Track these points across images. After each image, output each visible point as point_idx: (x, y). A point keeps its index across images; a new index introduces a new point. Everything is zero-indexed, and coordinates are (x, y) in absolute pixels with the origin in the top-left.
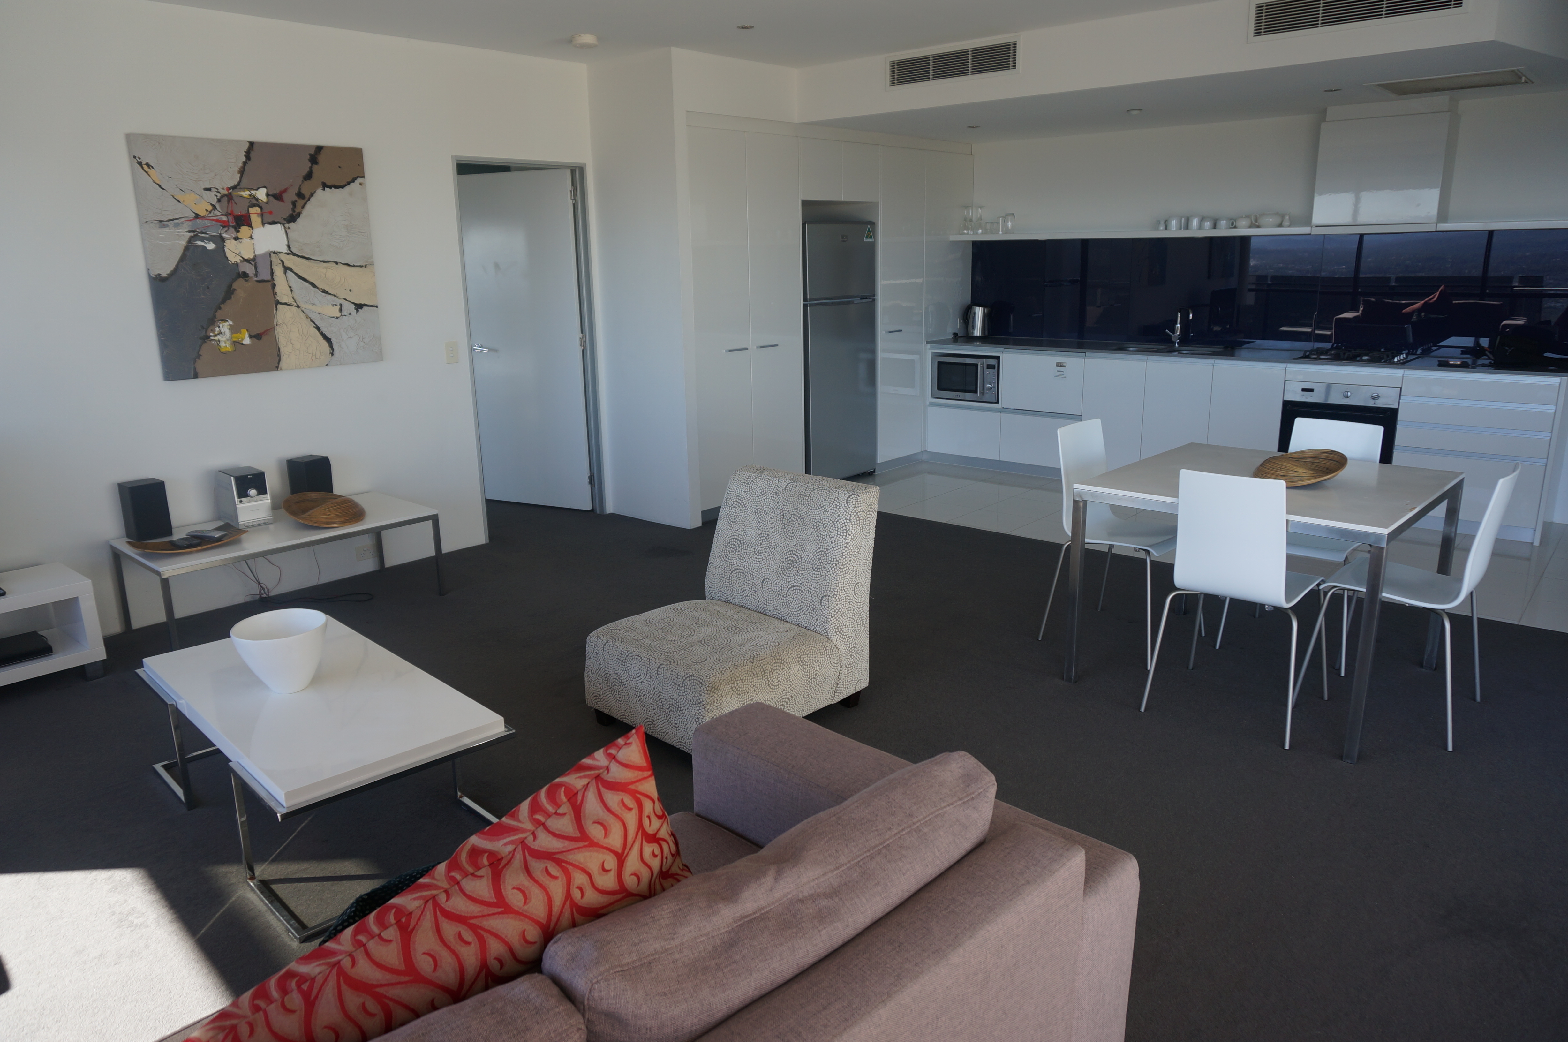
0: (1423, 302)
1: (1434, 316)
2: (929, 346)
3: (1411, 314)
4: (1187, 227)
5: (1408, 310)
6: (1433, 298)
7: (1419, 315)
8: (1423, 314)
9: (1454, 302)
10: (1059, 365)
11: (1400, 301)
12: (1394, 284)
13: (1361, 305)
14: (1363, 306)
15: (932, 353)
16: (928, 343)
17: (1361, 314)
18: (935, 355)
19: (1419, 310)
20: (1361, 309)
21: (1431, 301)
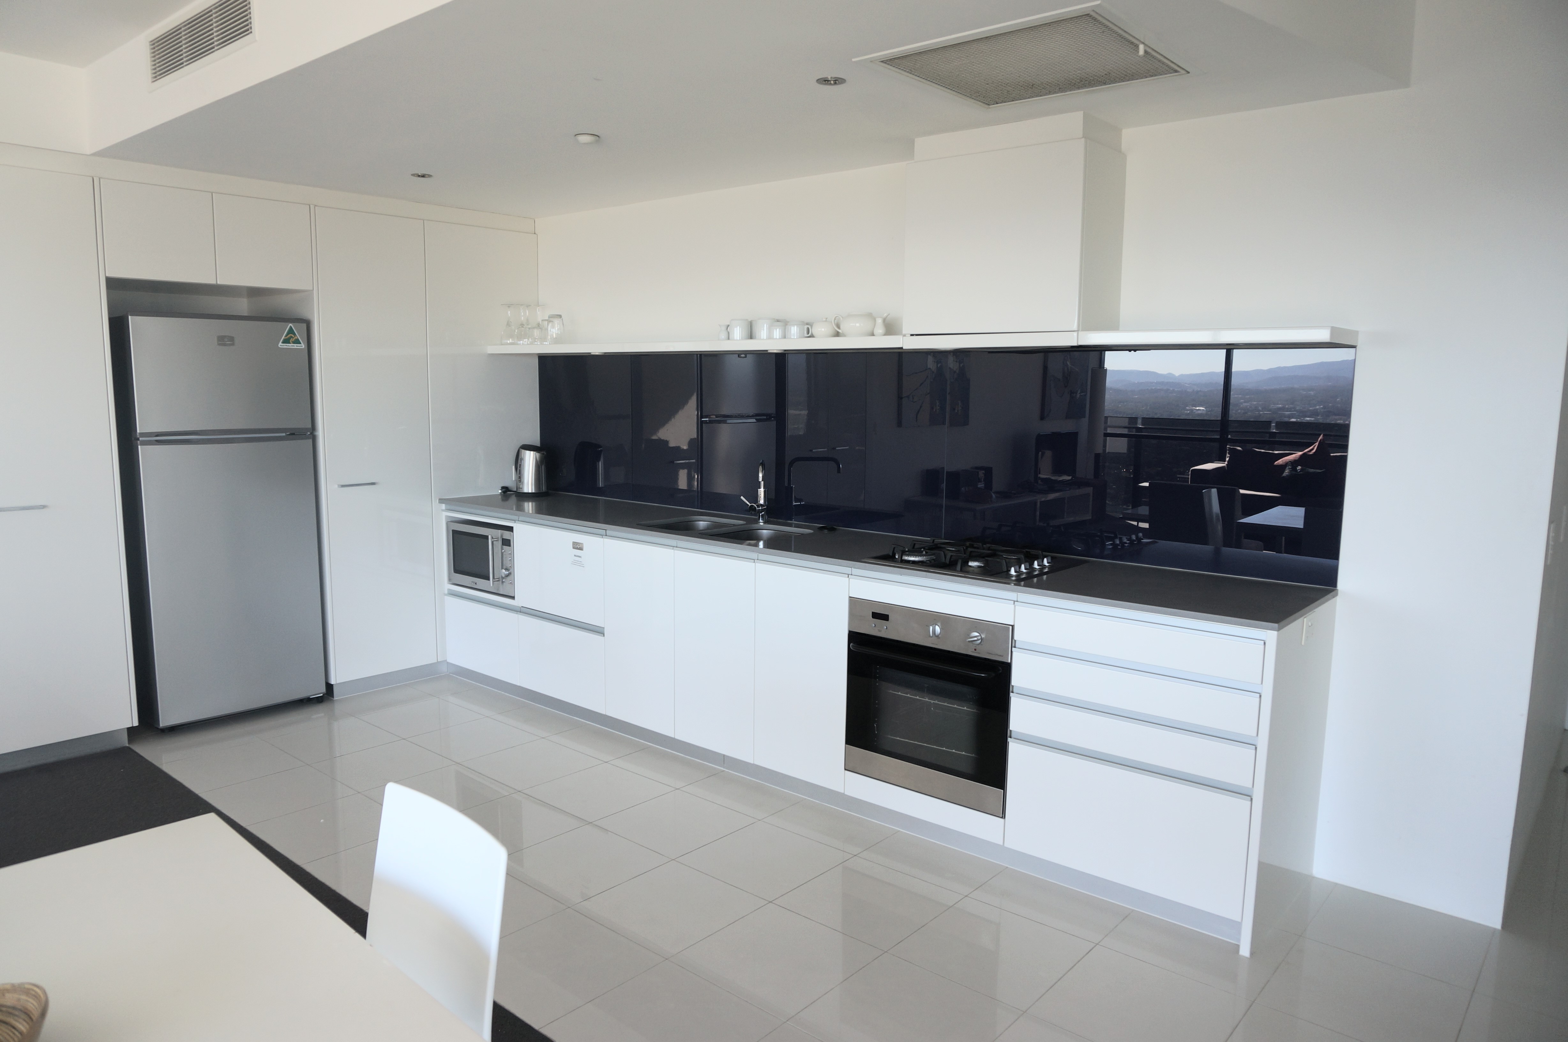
0: (1301, 453)
1: (1312, 470)
2: (443, 506)
3: (1283, 467)
4: (751, 336)
5: (1280, 462)
6: (1313, 449)
7: (1294, 468)
8: (1299, 468)
9: (1332, 455)
10: (577, 546)
11: (1273, 451)
12: (1274, 431)
13: (1228, 455)
14: (1229, 455)
15: (447, 517)
16: (442, 501)
17: (1227, 465)
18: (451, 521)
19: (1294, 463)
20: (1227, 459)
21: (1311, 453)
